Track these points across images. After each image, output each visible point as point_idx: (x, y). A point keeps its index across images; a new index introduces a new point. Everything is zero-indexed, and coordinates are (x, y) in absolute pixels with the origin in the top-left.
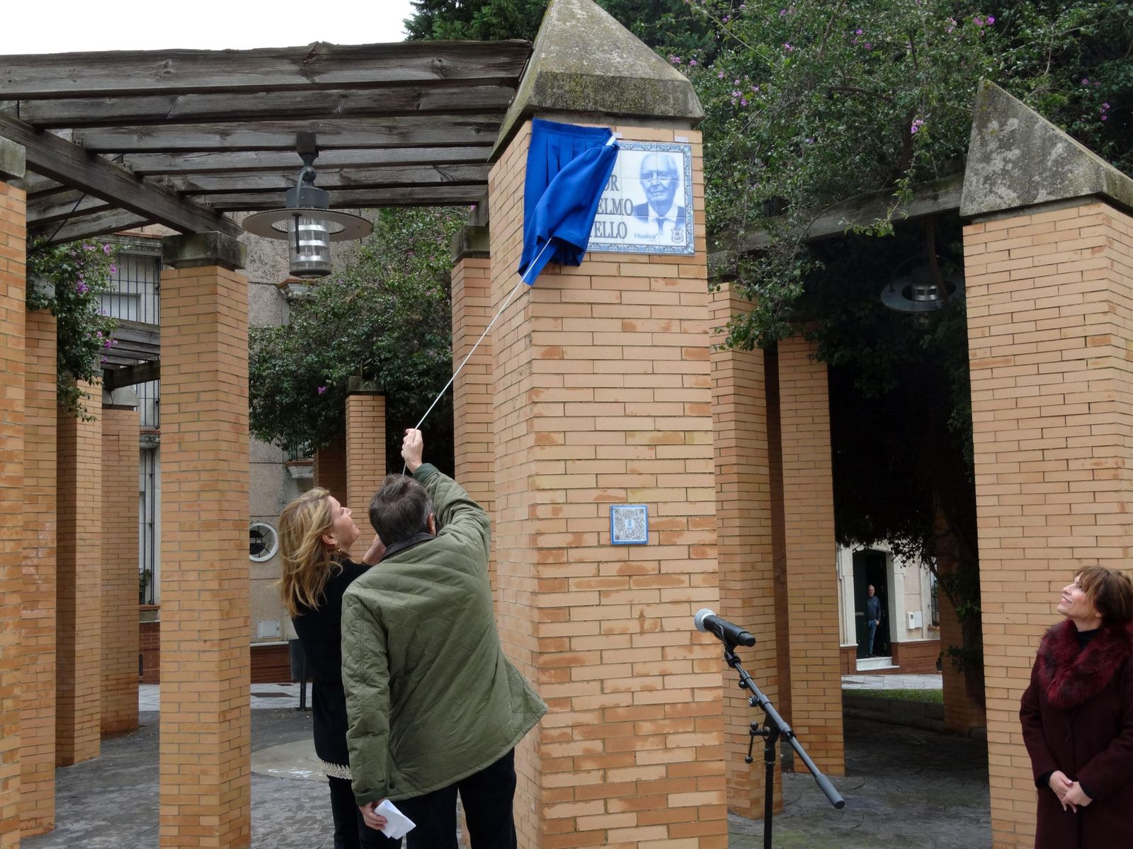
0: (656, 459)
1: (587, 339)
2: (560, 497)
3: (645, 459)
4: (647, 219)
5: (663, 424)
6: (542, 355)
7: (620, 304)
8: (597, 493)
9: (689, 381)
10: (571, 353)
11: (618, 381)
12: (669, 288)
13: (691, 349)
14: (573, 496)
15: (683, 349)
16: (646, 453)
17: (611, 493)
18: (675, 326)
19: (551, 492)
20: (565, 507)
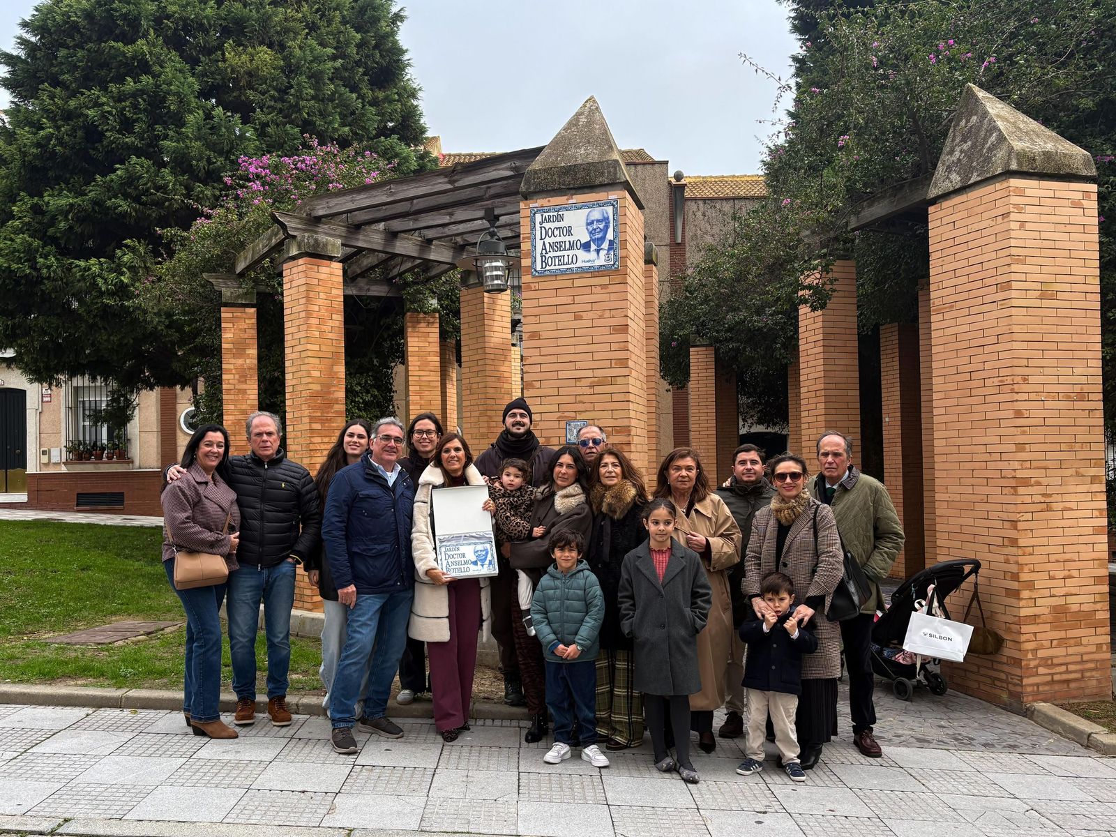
0: (594, 394)
1: (553, 326)
3: (587, 394)
4: (589, 251)
5: (598, 373)
6: (528, 337)
7: (573, 304)
8: (559, 414)
10: (544, 335)
11: (572, 349)
12: (604, 291)
13: (615, 327)
14: (545, 417)
15: (611, 328)
16: (588, 391)
17: (566, 414)
18: (607, 314)
20: (540, 423)
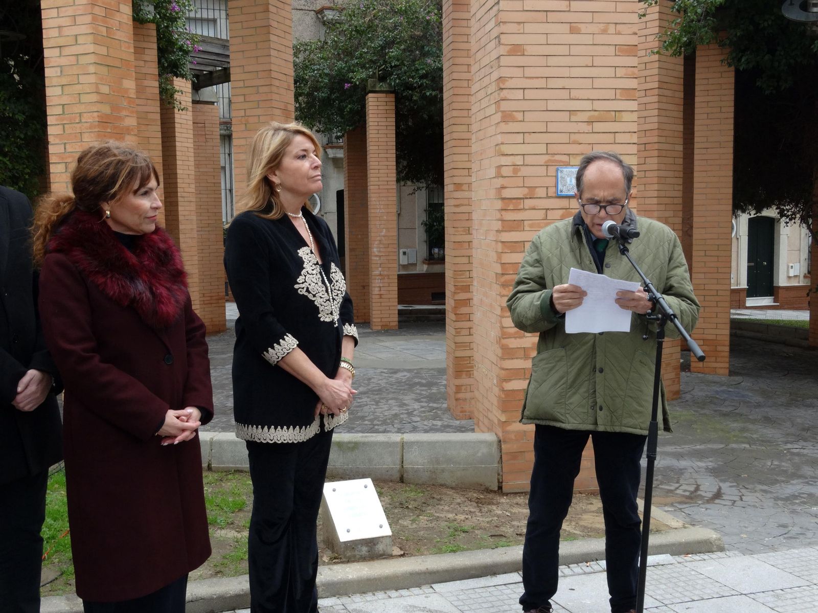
0: (593, 133)
1: (542, 39)
2: (519, 160)
5: (599, 106)
6: (508, 52)
7: (569, 11)
8: (547, 157)
9: (620, 72)
10: (529, 50)
11: (565, 72)
13: (622, 47)
14: (529, 160)
15: (617, 47)
16: (585, 127)
17: (557, 157)
18: (612, 29)
19: (512, 157)
20: (522, 168)
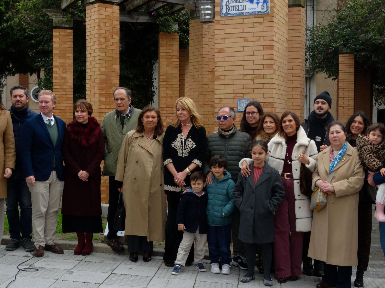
0: (254, 84)
2: (222, 96)
3: (250, 84)
4: (253, 3)
5: (256, 72)
6: (218, 51)
7: (243, 33)
8: (234, 95)
9: (265, 57)
10: (227, 50)
11: (242, 58)
12: (261, 26)
13: (266, 46)
14: (226, 96)
15: (264, 46)
16: (251, 82)
17: (238, 95)
18: (262, 39)
19: (219, 95)
20: (223, 99)
